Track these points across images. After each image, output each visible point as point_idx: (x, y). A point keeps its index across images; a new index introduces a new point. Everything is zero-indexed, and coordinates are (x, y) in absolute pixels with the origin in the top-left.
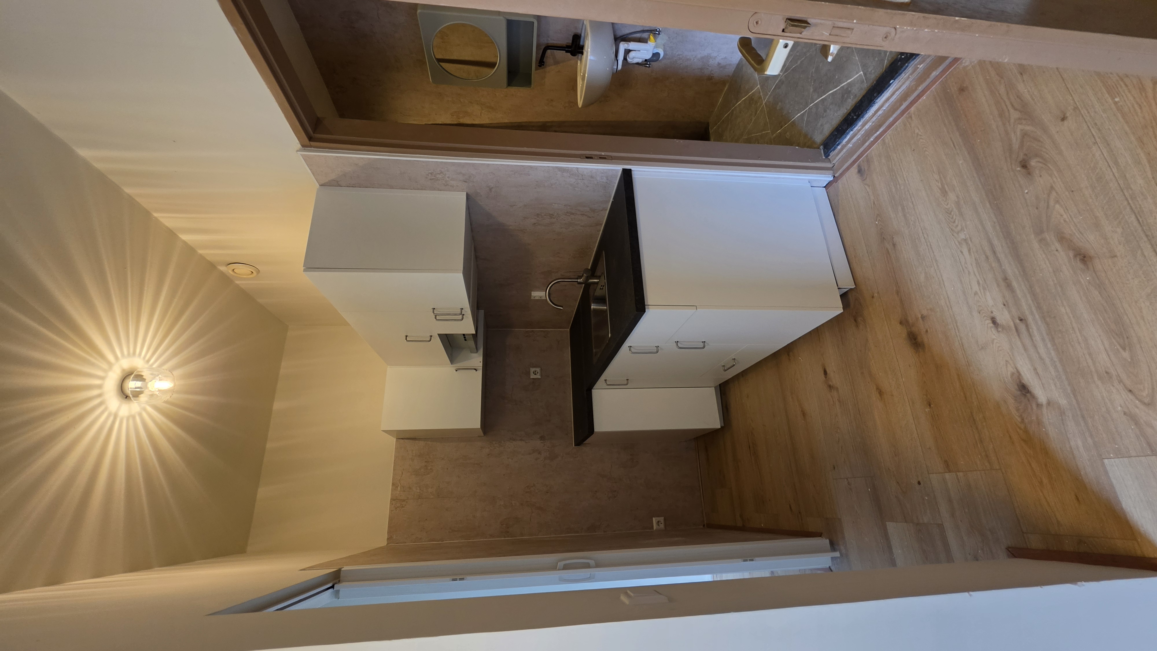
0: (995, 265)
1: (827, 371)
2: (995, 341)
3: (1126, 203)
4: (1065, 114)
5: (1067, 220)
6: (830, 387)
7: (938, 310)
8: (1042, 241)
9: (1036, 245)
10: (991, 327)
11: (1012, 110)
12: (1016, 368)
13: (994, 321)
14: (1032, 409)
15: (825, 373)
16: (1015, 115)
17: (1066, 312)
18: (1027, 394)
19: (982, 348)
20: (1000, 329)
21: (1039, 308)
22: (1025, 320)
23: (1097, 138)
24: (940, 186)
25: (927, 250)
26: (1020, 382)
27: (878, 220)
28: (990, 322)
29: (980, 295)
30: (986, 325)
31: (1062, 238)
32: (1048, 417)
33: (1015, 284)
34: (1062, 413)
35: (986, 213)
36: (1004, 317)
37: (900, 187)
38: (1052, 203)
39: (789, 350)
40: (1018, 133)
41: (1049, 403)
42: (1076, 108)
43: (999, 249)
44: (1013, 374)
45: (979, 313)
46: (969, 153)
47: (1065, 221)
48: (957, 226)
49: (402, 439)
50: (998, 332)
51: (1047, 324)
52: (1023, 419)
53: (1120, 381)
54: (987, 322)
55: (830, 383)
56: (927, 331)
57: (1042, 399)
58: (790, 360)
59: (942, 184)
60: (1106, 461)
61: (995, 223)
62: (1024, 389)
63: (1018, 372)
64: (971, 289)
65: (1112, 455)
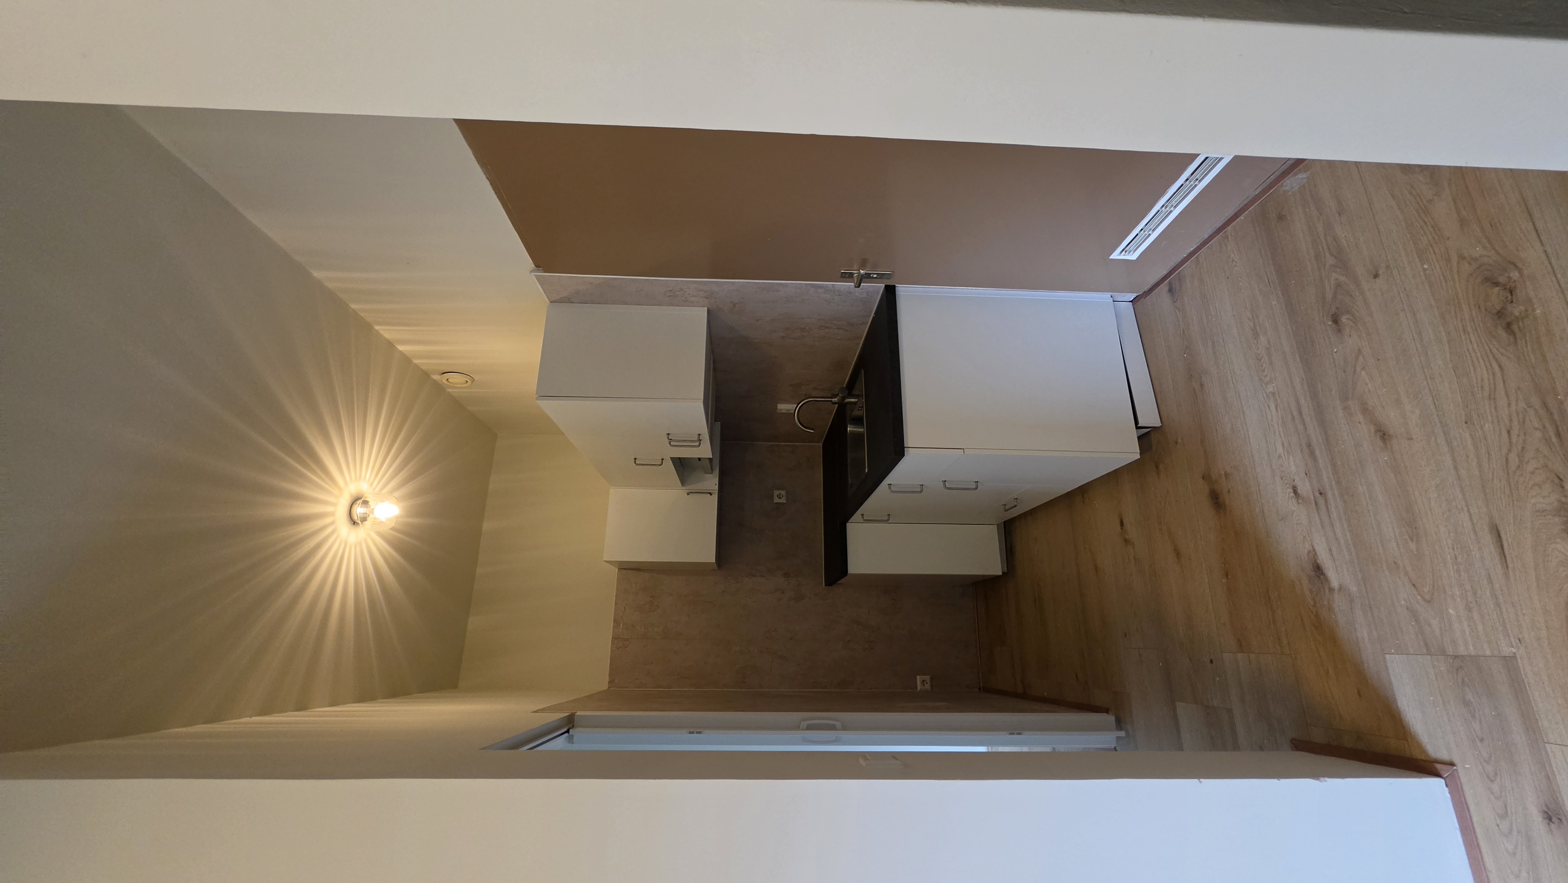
0: (1300, 427)
1: (1124, 522)
2: (1295, 513)
3: (1425, 383)
4: (1377, 271)
5: (1371, 390)
6: (1126, 541)
7: (1242, 469)
8: (1345, 408)
9: (1341, 414)
10: (1293, 497)
11: (1328, 255)
12: (1313, 546)
13: (1295, 491)
14: (1325, 592)
15: (1122, 523)
16: (1330, 261)
17: (1364, 492)
18: (1321, 576)
19: (1282, 519)
20: (1300, 501)
21: (1338, 482)
22: (1325, 494)
23: (1405, 305)
24: (1252, 326)
25: (1235, 397)
26: (1315, 561)
27: (1186, 352)
28: (1292, 491)
29: (1284, 459)
30: (1287, 495)
31: (1365, 410)
32: (1339, 603)
33: (1318, 453)
34: (1352, 601)
35: (1295, 366)
36: (1305, 488)
37: (1211, 318)
38: (1358, 369)
39: (1083, 491)
40: (1332, 282)
41: (1341, 588)
42: (1388, 267)
43: (1305, 411)
44: (1309, 552)
45: (1282, 479)
46: (1283, 295)
47: (1369, 390)
48: (1266, 376)
49: (625, 569)
50: (1298, 503)
51: (1345, 502)
52: (1315, 603)
53: (1406, 574)
54: (1289, 490)
55: (1127, 537)
56: (1229, 492)
57: (1335, 584)
58: (1084, 502)
59: (1254, 324)
60: (1388, 656)
61: (1303, 380)
62: (1318, 569)
63: (1314, 550)
64: (1276, 451)
65: (1393, 651)
